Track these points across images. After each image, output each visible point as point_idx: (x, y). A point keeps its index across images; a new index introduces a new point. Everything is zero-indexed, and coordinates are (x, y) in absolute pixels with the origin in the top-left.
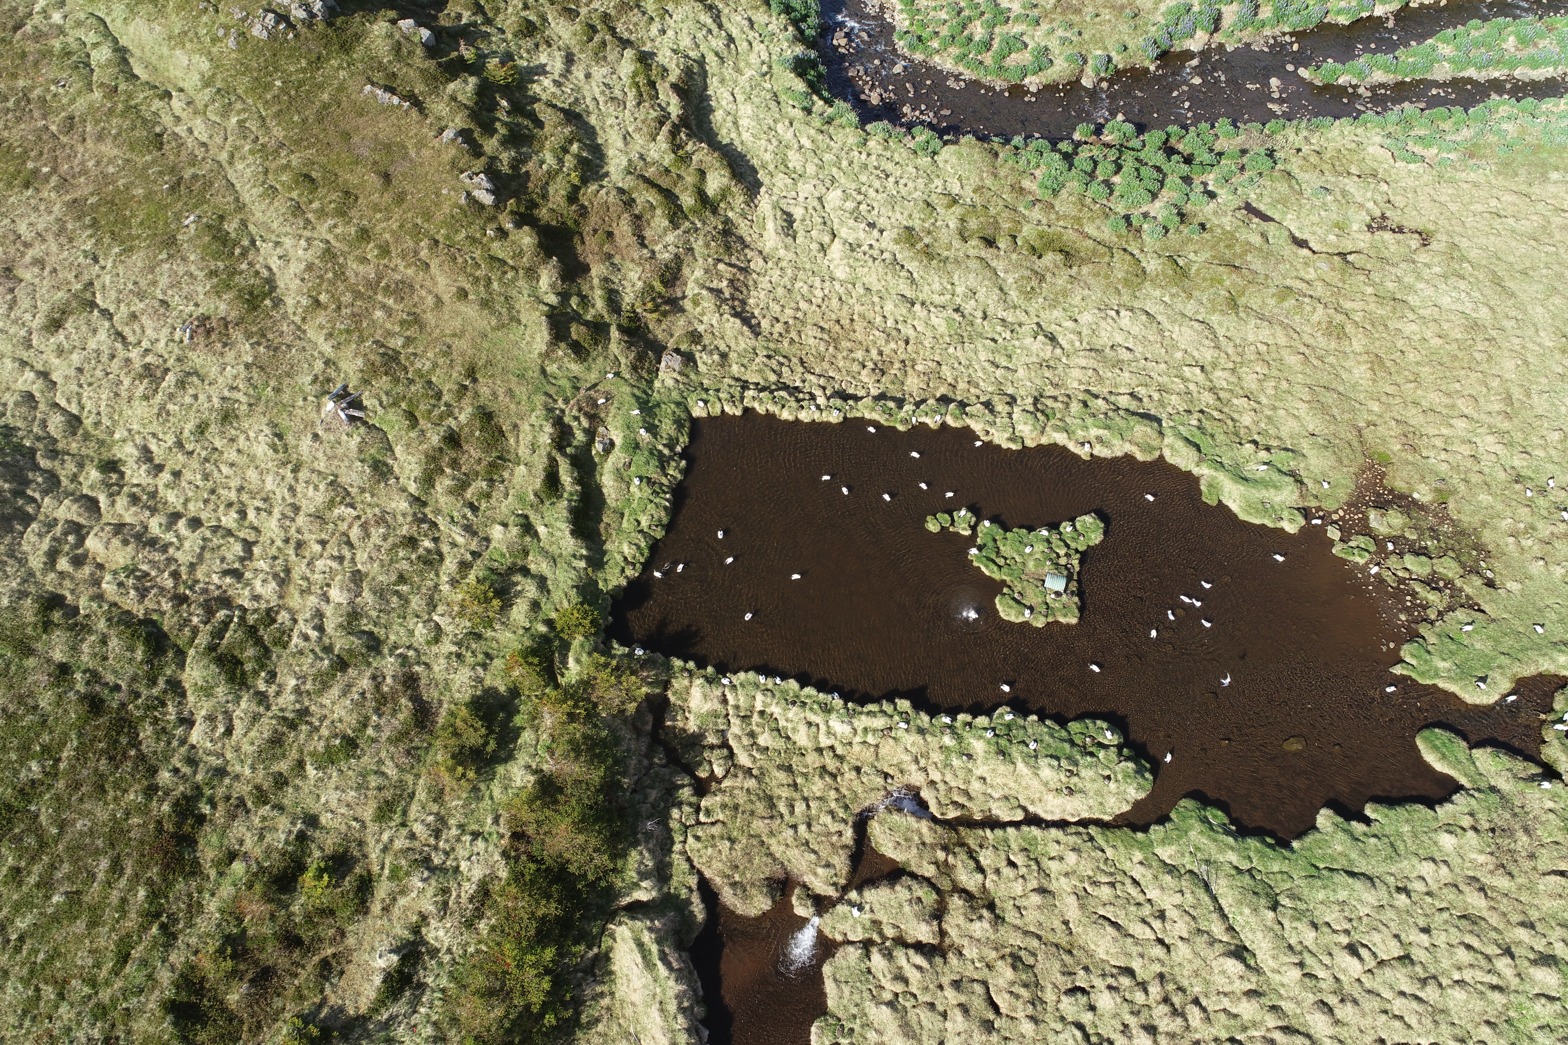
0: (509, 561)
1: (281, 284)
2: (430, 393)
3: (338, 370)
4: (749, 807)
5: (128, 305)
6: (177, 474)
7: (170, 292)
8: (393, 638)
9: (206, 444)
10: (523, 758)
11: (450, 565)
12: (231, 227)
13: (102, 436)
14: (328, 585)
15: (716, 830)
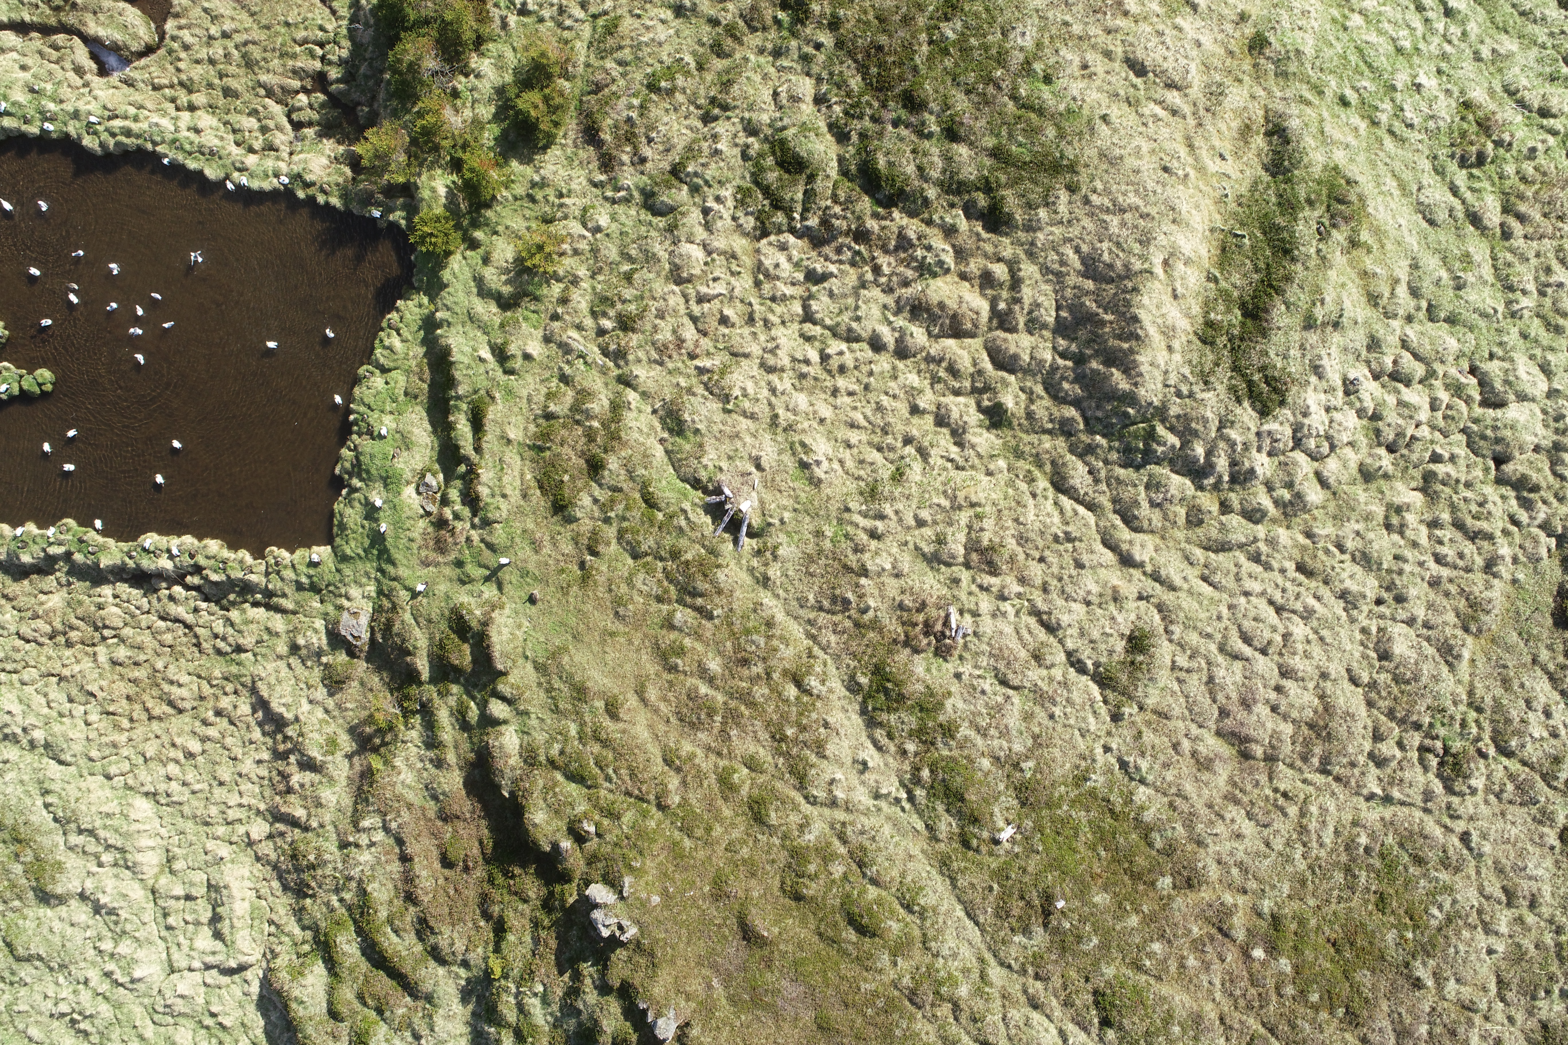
0: (520, 313)
1: (857, 720)
2: (629, 536)
3: (751, 570)
4: (268, 55)
5: (1051, 679)
6: (915, 410)
7: (1000, 699)
8: (633, 212)
9: (891, 456)
10: (486, 87)
11: (581, 301)
12: (947, 824)
13: (1021, 463)
14: (706, 264)
15: (301, 34)
